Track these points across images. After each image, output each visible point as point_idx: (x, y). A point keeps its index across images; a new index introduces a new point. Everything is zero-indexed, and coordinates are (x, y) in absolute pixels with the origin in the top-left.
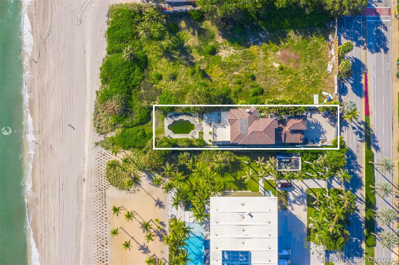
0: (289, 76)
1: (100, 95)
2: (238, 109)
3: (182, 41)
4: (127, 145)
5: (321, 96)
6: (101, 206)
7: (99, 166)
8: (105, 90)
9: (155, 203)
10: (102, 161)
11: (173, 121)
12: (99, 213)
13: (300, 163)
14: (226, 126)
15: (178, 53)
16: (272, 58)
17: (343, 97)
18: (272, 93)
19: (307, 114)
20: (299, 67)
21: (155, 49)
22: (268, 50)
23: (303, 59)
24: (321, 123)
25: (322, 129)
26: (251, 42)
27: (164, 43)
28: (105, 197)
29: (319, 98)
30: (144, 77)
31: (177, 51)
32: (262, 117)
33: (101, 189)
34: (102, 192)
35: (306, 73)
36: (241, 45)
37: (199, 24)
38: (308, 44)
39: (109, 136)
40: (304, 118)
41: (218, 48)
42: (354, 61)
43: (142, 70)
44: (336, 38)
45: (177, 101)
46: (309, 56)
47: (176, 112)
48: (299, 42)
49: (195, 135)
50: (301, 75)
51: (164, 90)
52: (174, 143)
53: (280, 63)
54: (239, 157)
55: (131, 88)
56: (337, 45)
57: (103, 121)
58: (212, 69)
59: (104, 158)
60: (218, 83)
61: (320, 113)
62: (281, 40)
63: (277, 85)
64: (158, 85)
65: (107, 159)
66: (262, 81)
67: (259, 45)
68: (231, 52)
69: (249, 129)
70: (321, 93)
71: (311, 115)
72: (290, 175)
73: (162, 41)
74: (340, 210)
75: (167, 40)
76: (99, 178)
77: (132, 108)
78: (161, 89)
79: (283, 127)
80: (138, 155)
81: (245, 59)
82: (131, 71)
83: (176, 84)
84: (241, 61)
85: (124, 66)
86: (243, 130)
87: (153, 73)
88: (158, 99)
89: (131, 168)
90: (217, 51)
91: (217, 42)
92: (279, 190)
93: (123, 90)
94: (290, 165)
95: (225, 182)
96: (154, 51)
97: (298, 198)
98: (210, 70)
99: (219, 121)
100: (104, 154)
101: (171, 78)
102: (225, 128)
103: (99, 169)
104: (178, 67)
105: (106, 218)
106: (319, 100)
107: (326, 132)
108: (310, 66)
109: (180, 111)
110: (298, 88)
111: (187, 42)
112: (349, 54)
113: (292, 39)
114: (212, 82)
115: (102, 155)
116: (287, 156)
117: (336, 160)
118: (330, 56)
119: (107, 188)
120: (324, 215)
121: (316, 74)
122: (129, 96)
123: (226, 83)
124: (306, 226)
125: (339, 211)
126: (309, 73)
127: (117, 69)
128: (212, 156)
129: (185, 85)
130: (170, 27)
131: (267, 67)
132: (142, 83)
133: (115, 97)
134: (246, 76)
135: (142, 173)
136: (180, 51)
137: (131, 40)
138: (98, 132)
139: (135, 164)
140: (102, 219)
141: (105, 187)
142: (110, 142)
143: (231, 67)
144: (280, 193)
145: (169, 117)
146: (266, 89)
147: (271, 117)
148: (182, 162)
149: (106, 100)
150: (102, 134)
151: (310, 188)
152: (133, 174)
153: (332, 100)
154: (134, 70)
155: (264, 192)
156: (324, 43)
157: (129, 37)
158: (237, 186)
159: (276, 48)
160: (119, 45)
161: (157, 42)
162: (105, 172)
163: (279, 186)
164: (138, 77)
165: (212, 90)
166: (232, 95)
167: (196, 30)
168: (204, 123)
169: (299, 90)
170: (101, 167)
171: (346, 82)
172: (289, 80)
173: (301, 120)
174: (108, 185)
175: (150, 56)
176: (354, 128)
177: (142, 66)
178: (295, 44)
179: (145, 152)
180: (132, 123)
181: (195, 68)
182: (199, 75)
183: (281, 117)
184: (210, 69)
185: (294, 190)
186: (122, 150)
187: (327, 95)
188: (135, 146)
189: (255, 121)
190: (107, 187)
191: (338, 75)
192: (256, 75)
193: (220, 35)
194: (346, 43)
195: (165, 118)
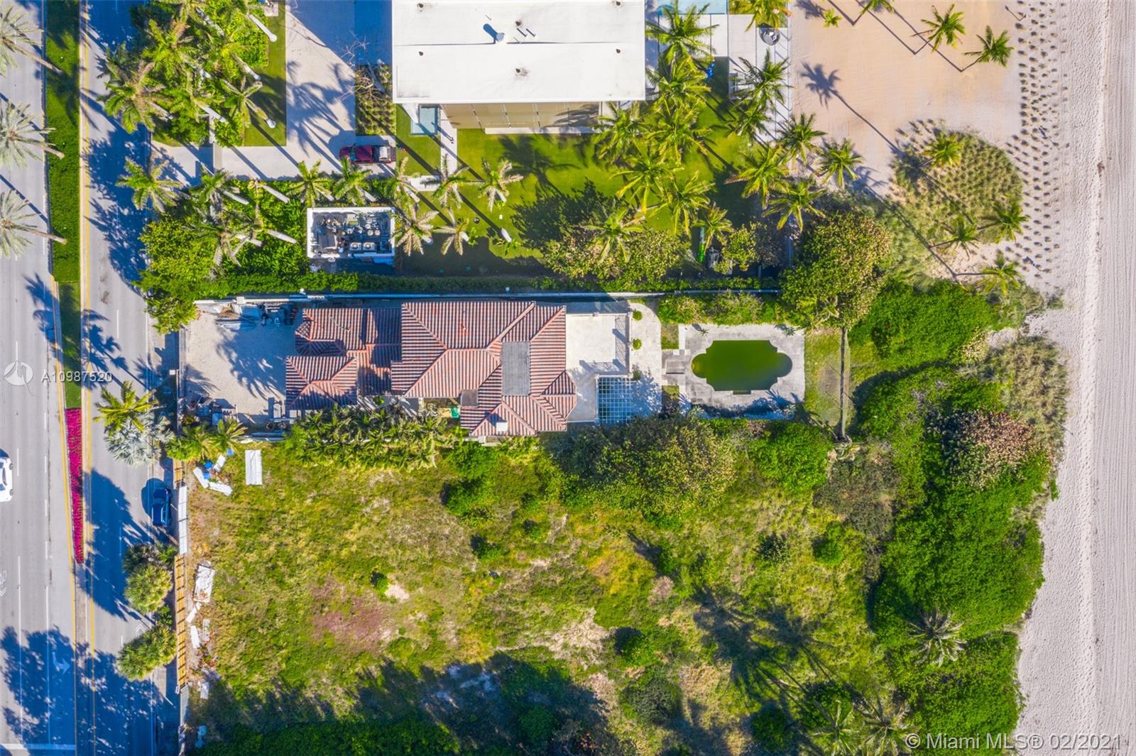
0: (352, 553)
1: (1044, 485)
2: (538, 433)
3: (741, 681)
4: (945, 297)
5: (236, 479)
6: (1038, 74)
7: (1045, 222)
8: (1023, 501)
9: (837, 86)
10: (1036, 239)
11: (774, 388)
12: (1045, 47)
13: (310, 235)
14: (580, 369)
15: (755, 637)
16: (411, 617)
17: (159, 474)
18: (411, 492)
19: (287, 415)
20: (316, 586)
21: (838, 653)
22: (425, 647)
23: (301, 612)
24: (235, 380)
25: (231, 361)
26: (487, 677)
27: (805, 674)
28: (1024, 106)
29: (243, 473)
30: (882, 549)
31: (756, 644)
32: (446, 403)
33: (1038, 135)
34: (1036, 125)
35: (288, 562)
36: (524, 664)
37: (676, 745)
38: (284, 666)
39: (1010, 333)
40: (293, 399)
41: (607, 656)
42: (119, 603)
43: (887, 575)
44: (182, 686)
45: (758, 460)
46: (279, 623)
47: (761, 421)
48: (314, 676)
49: (690, 336)
50: (306, 556)
51: (805, 501)
52: (772, 306)
53: (383, 598)
54: (531, 258)
55: (928, 511)
56: (179, 662)
57: (1030, 387)
58: (631, 580)
59: (1027, 250)
60: (607, 529)
61: (240, 416)
62: (379, 683)
63: (395, 518)
64: (829, 519)
65: (1018, 245)
66: (447, 532)
67: (457, 663)
68: (559, 638)
69: (497, 359)
70: (235, 490)
71: (271, 410)
72: (347, 188)
73: (812, 682)
74: (162, 54)
75: (793, 685)
76: (1046, 174)
77: (926, 435)
78: (815, 505)
79: (373, 367)
80: (901, 263)
81: (509, 613)
82: (931, 574)
83: (760, 525)
84: (524, 608)
85: (957, 590)
86: (520, 356)
87: (847, 563)
88: (828, 469)
89: (927, 214)
90: (612, 644)
91: (610, 676)
92: (385, 137)
93: (958, 503)
94: (345, 227)
95: (580, 165)
96: (843, 644)
97: (318, 109)
98: (637, 574)
99: (605, 387)
100: (1028, 265)
101: (780, 545)
102: (582, 363)
103: (1048, 210)
104: (756, 586)
105: (1019, 26)
106: (243, 465)
107: (218, 346)
108: (275, 588)
109: (748, 423)
110: (320, 507)
111: (722, 679)
112: (138, 628)
113: (341, 685)
114: (629, 531)
115: (1036, 262)
116: (359, 260)
117: (178, 243)
118: (206, 622)
119: (1016, 138)
120: (222, 40)
121: (252, 557)
122: (937, 480)
123: (579, 529)
124: (287, 8)
125: (165, 53)
126: (280, 563)
127: (982, 582)
128: (632, 257)
129: (730, 520)
130: (785, 734)
131: (431, 584)
132: (888, 528)
133: (989, 475)
134: (505, 554)
135: (888, 196)
136: (748, 647)
137: (928, 689)
138: (1050, 348)
139: (913, 230)
140: (1034, 22)
141: (1024, 143)
142: (1006, 308)
143: (562, 584)
144: (380, 125)
145: (790, 403)
146: (432, 505)
147: (414, 403)
148: (744, 234)
149: (1023, 467)
150: (1036, 339)
151: (274, 148)
152: (920, 190)
153: (198, 464)
154: (918, 576)
155: (439, 129)
156: (227, 669)
157: (937, 697)
158: (537, 152)
159: (399, 654)
160: (973, 670)
161: (834, 677)
162: (1024, 197)
163: (384, 153)
164: (903, 551)
165: (632, 505)
166: (557, 482)
167: (688, 723)
168: (660, 380)
169: (314, 499)
170: (1039, 216)
171: (147, 527)
172: (352, 538)
173: (306, 391)
174: (1012, 149)
175: (858, 625)
176: (120, 363)
177: (889, 591)
178: (329, 666)
179: (877, 272)
180: (925, 380)
181: (693, 584)
182: (676, 555)
183: (378, 403)
184: (636, 580)
185: (333, 138)
186: (960, 278)
187: (215, 481)
188: (913, 295)
189: (476, 388)
190: (1018, 144)
191: (176, 553)
192: (471, 556)
193: (601, 702)
194: (144, 672)
195: (801, 398)
